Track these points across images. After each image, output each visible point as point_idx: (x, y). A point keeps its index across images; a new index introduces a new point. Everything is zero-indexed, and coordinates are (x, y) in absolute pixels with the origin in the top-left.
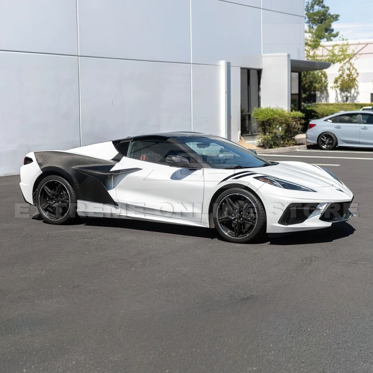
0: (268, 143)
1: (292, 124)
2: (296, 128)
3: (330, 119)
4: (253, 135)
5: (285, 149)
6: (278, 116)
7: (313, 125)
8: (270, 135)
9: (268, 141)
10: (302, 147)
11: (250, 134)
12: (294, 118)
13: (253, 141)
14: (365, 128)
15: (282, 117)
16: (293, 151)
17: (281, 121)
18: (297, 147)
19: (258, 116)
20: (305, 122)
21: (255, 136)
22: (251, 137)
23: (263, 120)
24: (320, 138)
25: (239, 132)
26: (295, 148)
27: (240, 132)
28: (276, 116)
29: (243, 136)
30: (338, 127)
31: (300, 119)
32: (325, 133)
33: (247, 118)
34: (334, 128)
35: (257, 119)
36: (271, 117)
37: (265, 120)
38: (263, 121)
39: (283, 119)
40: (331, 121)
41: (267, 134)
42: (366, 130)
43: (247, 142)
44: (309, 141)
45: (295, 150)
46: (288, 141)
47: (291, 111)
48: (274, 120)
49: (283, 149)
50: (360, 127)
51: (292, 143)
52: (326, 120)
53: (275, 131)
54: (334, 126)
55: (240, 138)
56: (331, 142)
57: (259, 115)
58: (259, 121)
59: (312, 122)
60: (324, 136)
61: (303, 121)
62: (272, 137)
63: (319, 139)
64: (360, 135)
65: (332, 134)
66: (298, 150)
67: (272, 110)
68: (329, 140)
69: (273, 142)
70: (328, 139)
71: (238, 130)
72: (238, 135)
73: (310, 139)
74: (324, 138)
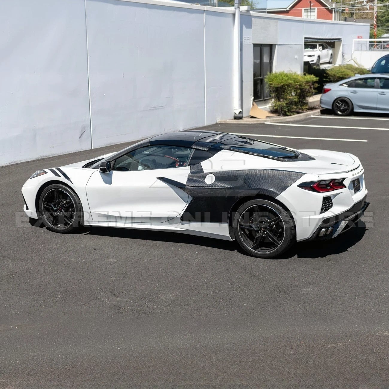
0: (282, 110)
1: (305, 88)
2: (309, 93)
3: (345, 83)
4: (265, 101)
5: (300, 116)
6: (292, 81)
7: (328, 90)
8: (284, 102)
9: (282, 108)
10: (316, 113)
11: (262, 99)
12: (308, 82)
13: (266, 106)
14: (383, 93)
15: (297, 82)
16: (308, 117)
17: (295, 87)
18: (312, 113)
19: (272, 82)
20: (319, 85)
21: (267, 101)
22: (263, 102)
23: (277, 86)
24: (335, 103)
25: (251, 98)
26: (309, 114)
27: (253, 98)
28: (290, 81)
29: (255, 102)
30: (355, 92)
31: (313, 83)
32: (340, 99)
33: (259, 82)
34: (350, 93)
35: (271, 84)
36: (285, 83)
37: (279, 86)
38: (277, 88)
39: (297, 85)
40: (347, 86)
41: (282, 100)
42: (384, 95)
43: (260, 107)
44: (323, 106)
45: (310, 117)
46: (301, 106)
47: (305, 75)
48: (289, 86)
49: (298, 116)
50: (377, 92)
51: (305, 108)
52: (342, 85)
53: (290, 97)
54: (350, 91)
55: (253, 104)
56: (346, 107)
57: (273, 80)
58: (273, 87)
59: (327, 86)
60: (339, 102)
61: (317, 85)
62: (287, 104)
63: (334, 105)
64: (377, 101)
65: (347, 99)
66: (312, 116)
67: (286, 75)
68: (345, 106)
69: (287, 108)
70: (343, 104)
71: (251, 96)
72: (251, 101)
73: (325, 104)
74: (339, 103)
